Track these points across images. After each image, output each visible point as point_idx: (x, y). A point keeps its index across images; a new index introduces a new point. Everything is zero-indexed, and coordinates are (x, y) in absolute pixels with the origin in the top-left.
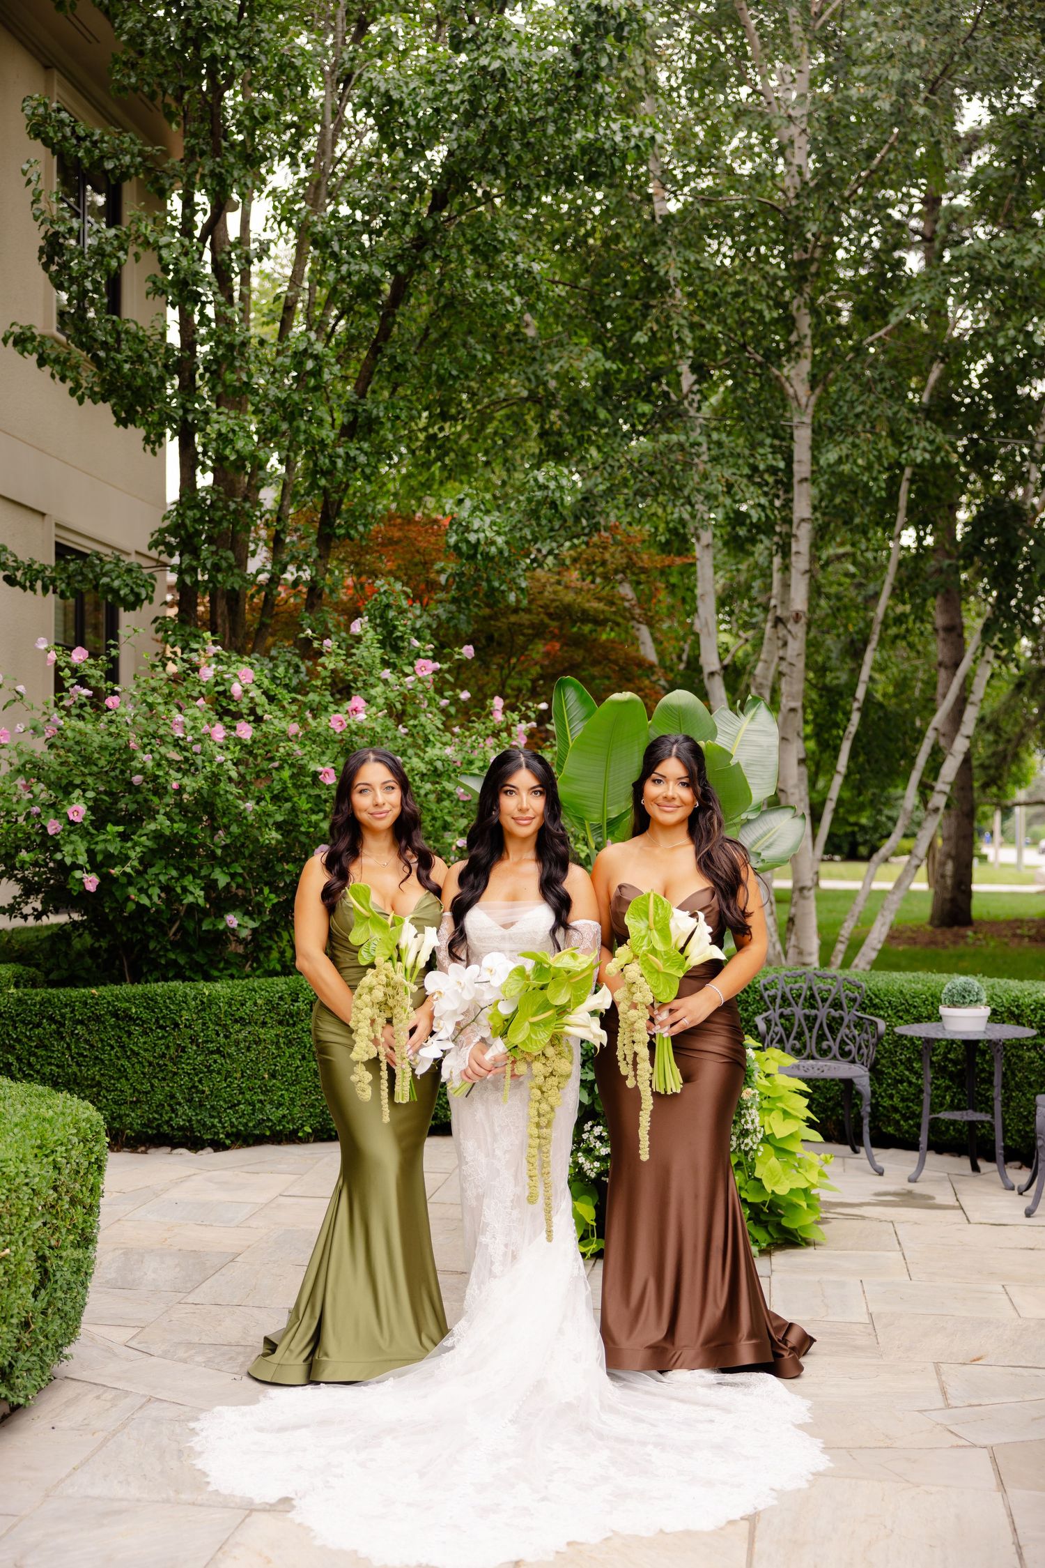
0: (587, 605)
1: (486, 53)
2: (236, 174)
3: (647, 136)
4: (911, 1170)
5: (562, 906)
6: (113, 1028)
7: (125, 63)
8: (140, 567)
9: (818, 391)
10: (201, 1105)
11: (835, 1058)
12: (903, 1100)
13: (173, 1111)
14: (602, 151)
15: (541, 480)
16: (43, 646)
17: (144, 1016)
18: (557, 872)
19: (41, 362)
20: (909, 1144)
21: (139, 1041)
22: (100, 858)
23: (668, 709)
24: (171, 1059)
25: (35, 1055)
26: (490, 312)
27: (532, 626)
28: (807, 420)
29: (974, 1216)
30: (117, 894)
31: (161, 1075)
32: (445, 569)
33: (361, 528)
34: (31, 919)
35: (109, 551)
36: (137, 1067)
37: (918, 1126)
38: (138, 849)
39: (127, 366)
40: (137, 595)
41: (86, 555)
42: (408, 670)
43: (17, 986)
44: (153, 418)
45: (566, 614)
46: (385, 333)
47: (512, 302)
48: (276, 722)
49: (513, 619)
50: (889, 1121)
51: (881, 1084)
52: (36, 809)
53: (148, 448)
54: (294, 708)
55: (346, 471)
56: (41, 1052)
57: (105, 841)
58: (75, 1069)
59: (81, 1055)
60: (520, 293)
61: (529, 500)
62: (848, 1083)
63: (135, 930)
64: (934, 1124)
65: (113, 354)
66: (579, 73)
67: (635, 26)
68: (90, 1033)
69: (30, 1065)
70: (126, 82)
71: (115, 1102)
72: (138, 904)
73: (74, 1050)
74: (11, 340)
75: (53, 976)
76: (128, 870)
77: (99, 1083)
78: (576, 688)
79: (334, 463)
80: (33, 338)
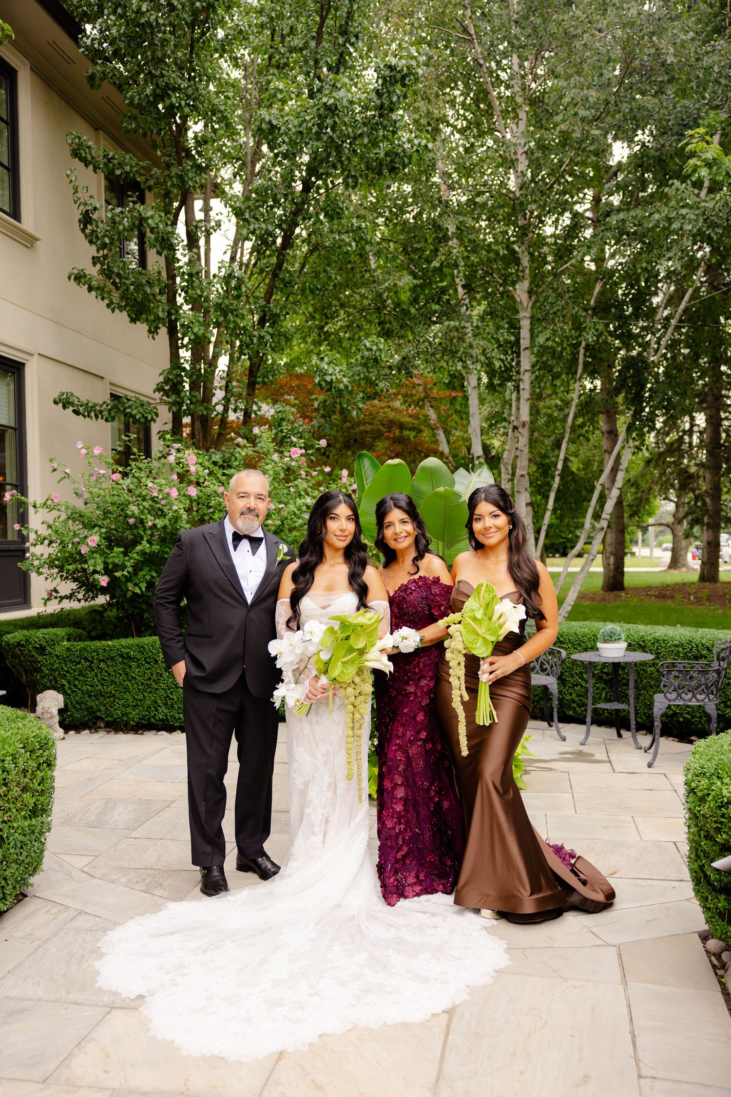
0: (402, 420)
1: (326, 95)
2: (190, 175)
3: (423, 144)
4: (583, 737)
5: (362, 592)
6: (121, 663)
7: (130, 118)
8: (150, 404)
9: (533, 299)
10: (172, 707)
11: (537, 673)
12: (578, 696)
13: (157, 710)
14: (397, 154)
15: (368, 345)
16: (80, 447)
17: (138, 657)
18: (358, 570)
19: (90, 289)
20: (581, 721)
21: (135, 671)
22: (110, 567)
23: (424, 469)
24: (154, 681)
25: (77, 679)
26: (338, 250)
27: (372, 431)
28: (528, 315)
29: (618, 767)
30: (123, 587)
31: (148, 690)
32: (318, 398)
33: (271, 378)
34: (83, 601)
35: (133, 395)
36: (135, 686)
37: (586, 710)
38: (132, 561)
39: (132, 287)
40: (146, 418)
41: (121, 397)
42: (287, 454)
43: (69, 640)
44: (152, 317)
45: (391, 424)
46: (279, 266)
47: (351, 246)
48: (212, 486)
49: (362, 428)
50: (570, 708)
51: (565, 687)
52: (77, 540)
53: (151, 336)
54: (224, 478)
55: (260, 344)
56: (81, 678)
57: (113, 557)
58: (100, 687)
59: (103, 679)
60: (355, 240)
61: (362, 358)
62: (545, 688)
63: (135, 607)
64: (595, 711)
65: (123, 280)
66: (381, 107)
67: (412, 77)
68: (108, 666)
69: (75, 686)
70: (130, 127)
71: (124, 706)
72: (133, 592)
73: (99, 677)
74: (73, 277)
75: (92, 634)
76: (125, 573)
77: (114, 695)
78: (370, 458)
79: (252, 340)
80: (85, 276)
